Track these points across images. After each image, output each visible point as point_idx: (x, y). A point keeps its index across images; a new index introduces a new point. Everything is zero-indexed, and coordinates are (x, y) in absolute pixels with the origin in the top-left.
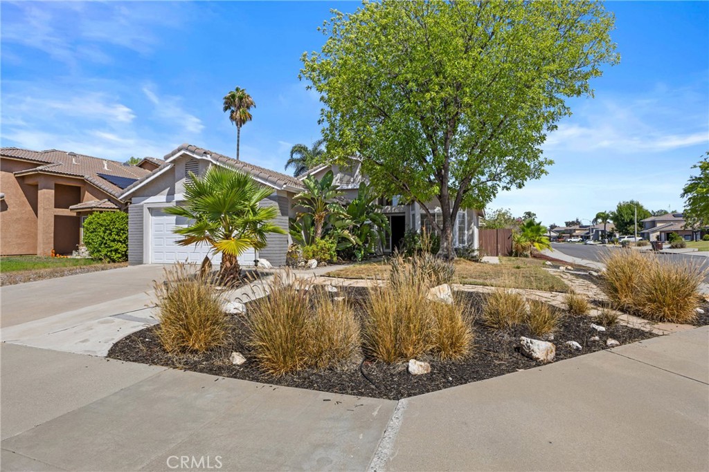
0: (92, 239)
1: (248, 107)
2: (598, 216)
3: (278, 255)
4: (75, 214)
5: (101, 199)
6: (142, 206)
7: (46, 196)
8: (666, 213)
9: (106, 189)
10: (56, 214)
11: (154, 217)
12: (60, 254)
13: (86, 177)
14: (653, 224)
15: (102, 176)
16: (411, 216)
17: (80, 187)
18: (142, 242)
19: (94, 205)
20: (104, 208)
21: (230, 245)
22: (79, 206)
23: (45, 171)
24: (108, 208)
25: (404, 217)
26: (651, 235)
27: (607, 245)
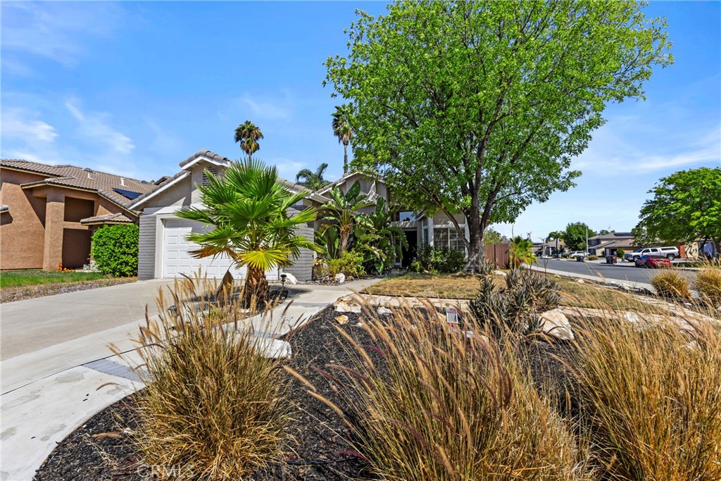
0: (102, 253)
1: (257, 138)
2: (551, 235)
3: (304, 269)
4: (87, 228)
5: (114, 213)
6: (155, 217)
7: (55, 209)
8: (607, 233)
9: (120, 202)
10: (65, 227)
11: (167, 229)
12: (67, 268)
13: (100, 190)
14: (598, 241)
15: (117, 191)
16: (423, 231)
17: (93, 201)
18: (154, 255)
19: (107, 219)
20: (117, 221)
21: (257, 257)
22: (91, 219)
23: (54, 183)
24: (121, 221)
25: (416, 232)
26: (597, 251)
27: (561, 259)
